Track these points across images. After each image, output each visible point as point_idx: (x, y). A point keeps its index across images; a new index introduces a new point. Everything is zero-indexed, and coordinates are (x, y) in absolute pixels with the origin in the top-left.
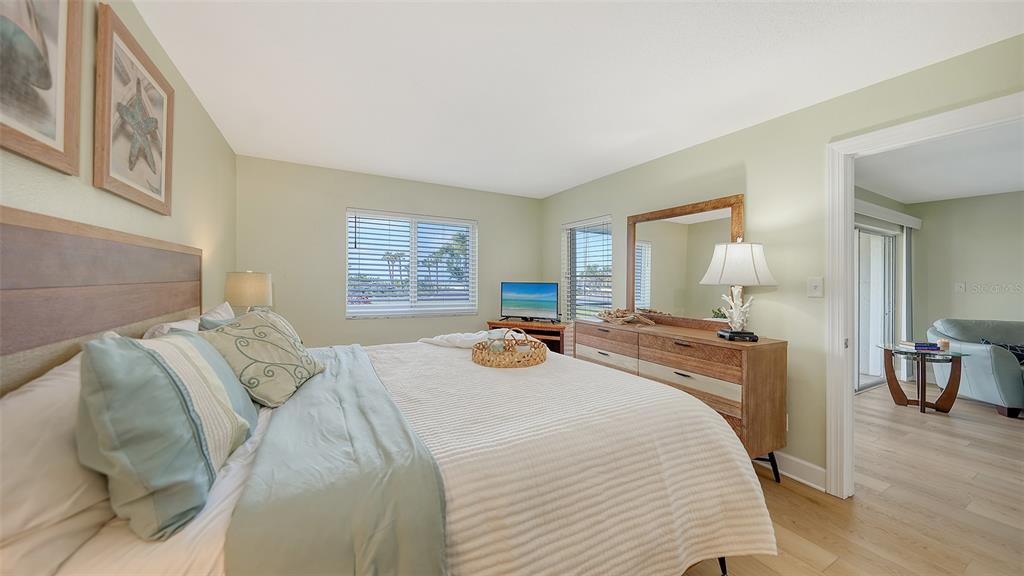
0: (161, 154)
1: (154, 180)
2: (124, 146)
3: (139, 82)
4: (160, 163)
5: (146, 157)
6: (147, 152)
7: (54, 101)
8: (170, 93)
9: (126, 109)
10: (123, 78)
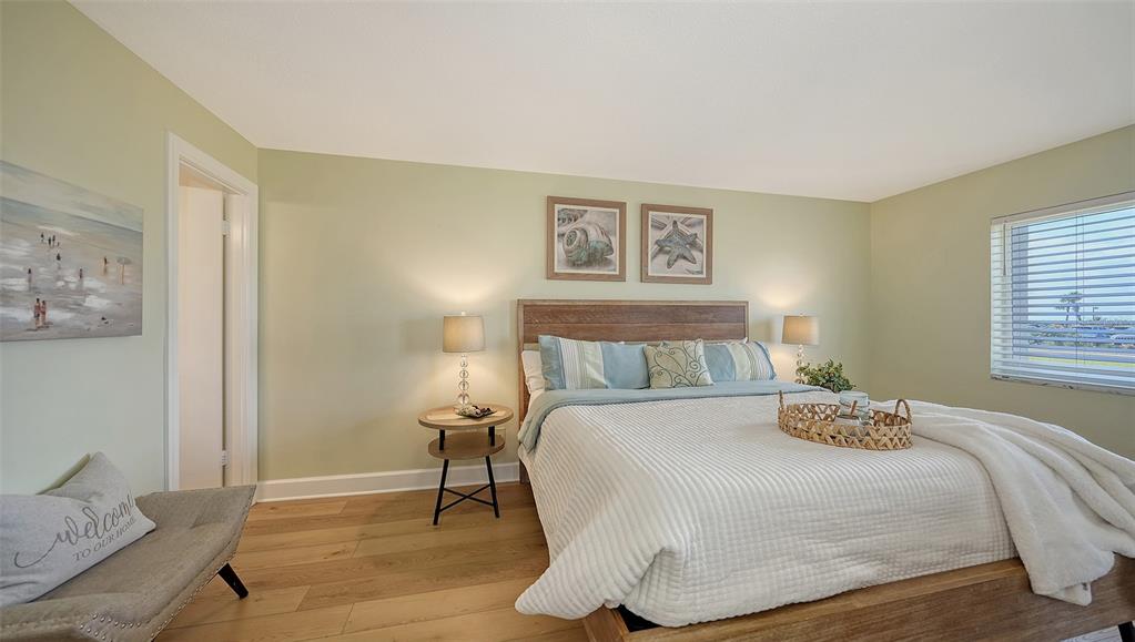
0: (702, 251)
1: (695, 268)
2: (663, 259)
3: (675, 222)
4: (700, 257)
5: (685, 258)
6: (687, 254)
7: (615, 257)
8: (709, 213)
9: (664, 240)
10: (660, 226)
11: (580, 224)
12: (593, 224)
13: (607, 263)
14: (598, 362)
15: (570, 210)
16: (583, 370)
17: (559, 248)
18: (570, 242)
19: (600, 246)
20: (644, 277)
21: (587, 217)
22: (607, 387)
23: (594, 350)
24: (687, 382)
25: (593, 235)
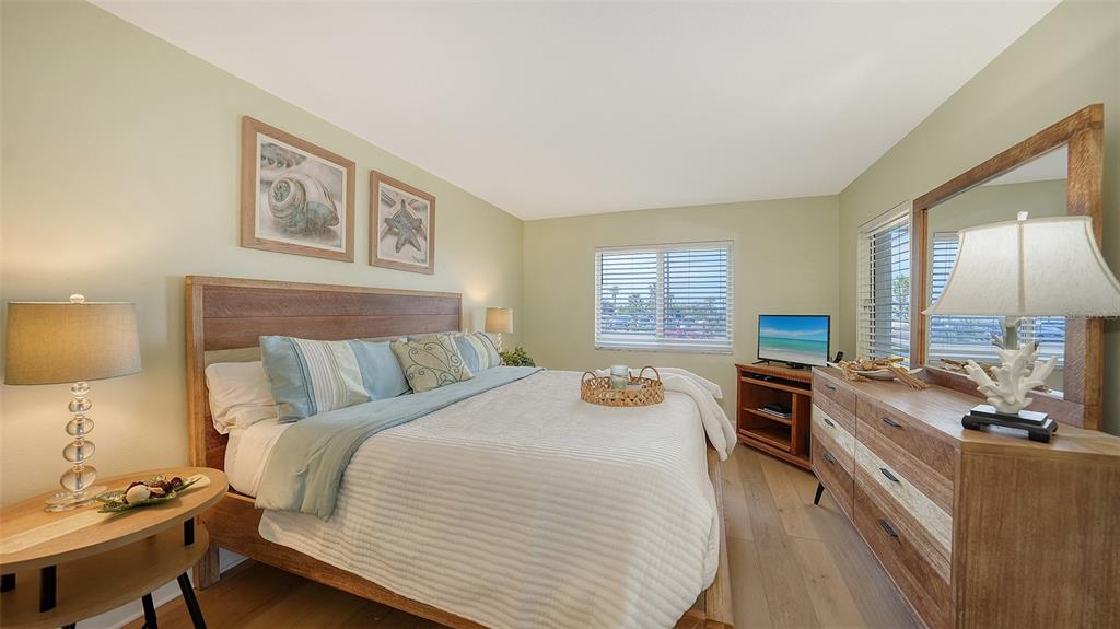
0: (426, 239)
1: (419, 255)
2: (391, 240)
3: (403, 201)
4: (424, 244)
5: (411, 243)
6: (413, 240)
7: (340, 229)
8: (432, 200)
9: (393, 220)
10: (390, 203)
11: (294, 173)
12: (313, 176)
13: (331, 235)
14: (353, 367)
15: (281, 149)
16: (338, 380)
17: (263, 201)
18: (279, 196)
19: (322, 211)
20: (373, 260)
21: (305, 166)
22: (369, 400)
23: (343, 350)
24: (451, 378)
25: (314, 194)
